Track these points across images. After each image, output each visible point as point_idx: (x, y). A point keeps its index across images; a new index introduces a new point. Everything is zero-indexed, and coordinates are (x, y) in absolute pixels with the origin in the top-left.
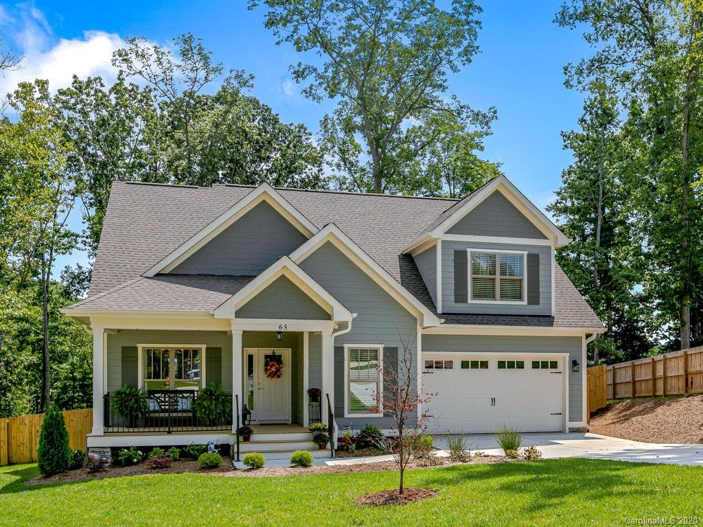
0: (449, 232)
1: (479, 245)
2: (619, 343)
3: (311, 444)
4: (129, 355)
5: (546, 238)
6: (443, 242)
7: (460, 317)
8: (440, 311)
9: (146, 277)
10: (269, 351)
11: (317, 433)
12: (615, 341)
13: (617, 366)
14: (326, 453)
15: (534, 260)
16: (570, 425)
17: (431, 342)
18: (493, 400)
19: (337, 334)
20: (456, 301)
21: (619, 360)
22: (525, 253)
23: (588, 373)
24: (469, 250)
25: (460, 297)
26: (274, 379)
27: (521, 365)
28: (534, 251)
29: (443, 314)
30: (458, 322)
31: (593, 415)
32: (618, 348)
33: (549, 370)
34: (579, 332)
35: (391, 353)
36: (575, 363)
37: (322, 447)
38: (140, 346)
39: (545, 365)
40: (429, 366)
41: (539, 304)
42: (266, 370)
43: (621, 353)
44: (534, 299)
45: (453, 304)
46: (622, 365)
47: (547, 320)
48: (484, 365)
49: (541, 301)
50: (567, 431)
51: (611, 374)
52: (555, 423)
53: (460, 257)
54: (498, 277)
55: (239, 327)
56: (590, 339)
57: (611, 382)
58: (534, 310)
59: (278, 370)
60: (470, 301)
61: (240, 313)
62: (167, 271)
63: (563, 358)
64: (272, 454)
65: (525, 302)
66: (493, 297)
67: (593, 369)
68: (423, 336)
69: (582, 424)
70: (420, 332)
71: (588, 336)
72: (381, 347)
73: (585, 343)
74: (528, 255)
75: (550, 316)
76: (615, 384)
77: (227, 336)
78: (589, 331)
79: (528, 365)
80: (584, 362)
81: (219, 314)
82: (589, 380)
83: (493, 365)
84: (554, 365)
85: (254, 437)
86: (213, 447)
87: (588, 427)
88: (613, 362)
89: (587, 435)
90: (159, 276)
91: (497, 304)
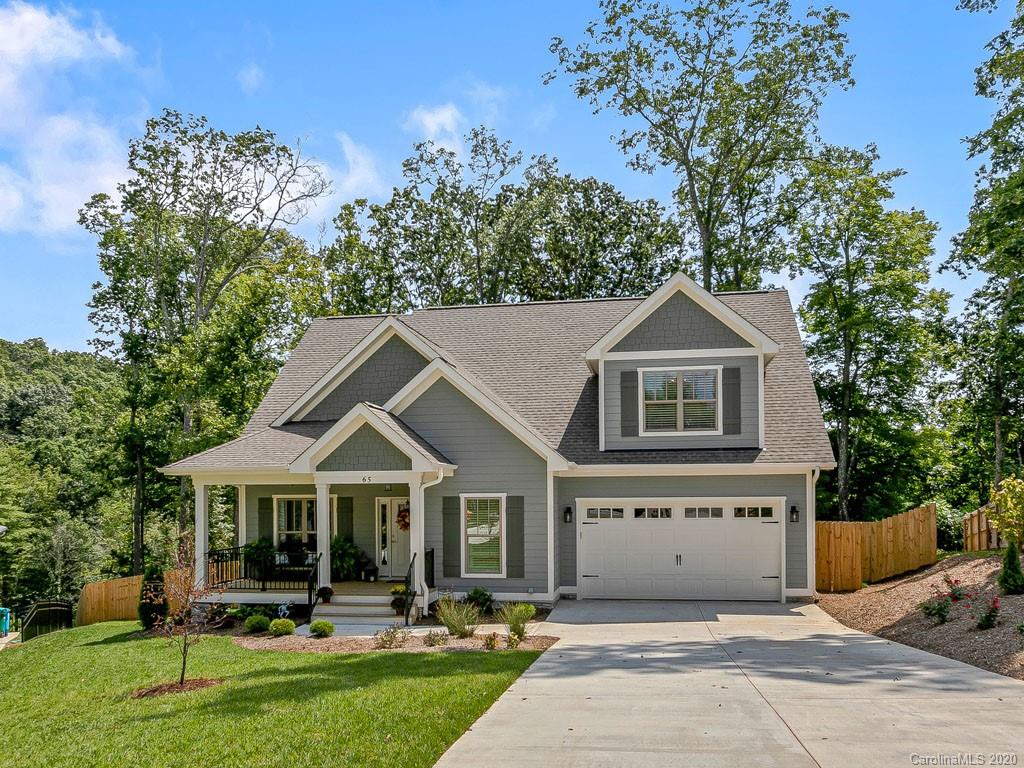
0: (617, 348)
1: (657, 364)
3: (390, 609)
4: (265, 505)
5: (750, 346)
6: (607, 362)
7: (626, 455)
8: (602, 449)
9: (273, 428)
11: (397, 596)
15: (733, 375)
16: (787, 592)
18: (679, 558)
19: (426, 485)
20: (624, 435)
22: (720, 368)
24: (640, 371)
25: (629, 428)
27: (717, 512)
28: (733, 365)
29: (606, 451)
30: (620, 461)
33: (760, 519)
34: (801, 468)
35: (516, 505)
36: (794, 510)
37: (400, 613)
38: (275, 498)
39: (754, 512)
40: (592, 515)
41: (739, 433)
42: (399, 521)
44: (733, 426)
45: (620, 438)
47: (750, 453)
48: (667, 513)
49: (743, 429)
50: (784, 600)
52: (767, 589)
53: (629, 379)
54: (680, 401)
55: (324, 480)
58: (733, 441)
60: (642, 433)
61: (322, 467)
62: (299, 418)
63: (779, 504)
64: (347, 619)
65: (720, 432)
66: (674, 427)
69: (808, 593)
70: (551, 475)
72: (503, 496)
73: (811, 482)
74: (724, 370)
75: (757, 449)
79: (728, 513)
80: (810, 510)
81: (294, 469)
83: (678, 512)
84: (767, 512)
86: (284, 608)
87: (818, 597)
90: (289, 425)
91: (680, 435)
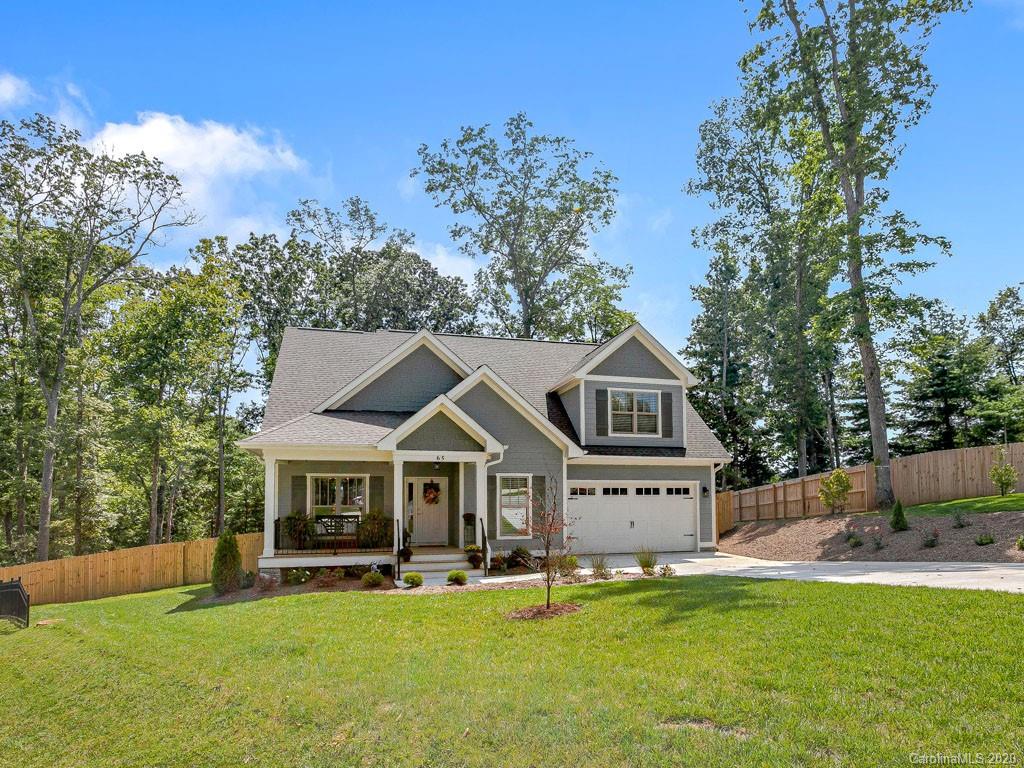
0: (591, 373)
1: (619, 385)
2: (745, 471)
3: (466, 564)
4: (298, 483)
5: (678, 379)
6: (586, 382)
7: (602, 449)
8: (583, 444)
9: (316, 413)
10: (427, 480)
11: (472, 554)
12: (741, 470)
13: (743, 491)
14: (480, 572)
15: (667, 398)
16: (701, 545)
17: (575, 471)
18: (632, 523)
19: (490, 464)
20: (598, 434)
21: (745, 487)
22: (660, 392)
23: (717, 498)
24: (609, 389)
25: (602, 430)
26: (432, 505)
27: (656, 491)
28: (667, 390)
29: (586, 446)
30: (599, 453)
31: (722, 536)
32: (743, 476)
33: (682, 496)
34: (708, 462)
35: (539, 481)
36: (705, 490)
37: (476, 567)
38: (309, 475)
39: (678, 491)
40: (574, 492)
41: (672, 437)
42: (425, 497)
43: (746, 480)
44: (668, 433)
45: (595, 437)
46: (748, 491)
47: (680, 451)
48: (624, 491)
49: (674, 434)
50: (699, 551)
51: (737, 500)
52: (687, 543)
53: (601, 395)
54: (635, 413)
55: (400, 458)
56: (719, 468)
57: (737, 506)
58: (668, 442)
59: (436, 497)
60: (610, 434)
61: (401, 446)
62: (334, 408)
63: (694, 485)
64: (428, 573)
65: (660, 435)
66: (631, 431)
67: (721, 495)
68: (568, 466)
69: (713, 544)
70: (565, 462)
71: (716, 465)
72: (530, 476)
73: (713, 472)
74: (662, 394)
75: (682, 448)
76: (741, 508)
77: (388, 466)
78: (717, 461)
79: (663, 491)
80: (713, 488)
81: (382, 447)
82: (717, 504)
83: (632, 491)
84: (686, 491)
85: (413, 558)
86: (375, 567)
87: (718, 547)
88: (740, 488)
89: (717, 554)
90: (327, 412)
91: (635, 437)
